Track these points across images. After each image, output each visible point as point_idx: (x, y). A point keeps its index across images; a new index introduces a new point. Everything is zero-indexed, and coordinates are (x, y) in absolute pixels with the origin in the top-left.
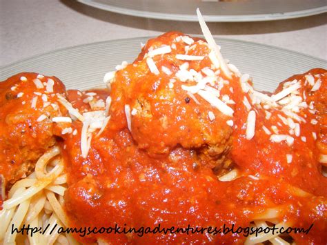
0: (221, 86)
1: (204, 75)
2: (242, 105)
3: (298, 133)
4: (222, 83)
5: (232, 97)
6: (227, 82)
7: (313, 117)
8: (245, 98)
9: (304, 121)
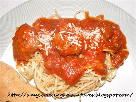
0: (79, 39)
1: (74, 37)
2: (84, 42)
3: (97, 46)
4: (79, 38)
5: (81, 41)
6: (80, 38)
7: (102, 40)
8: (85, 40)
9: (100, 42)
